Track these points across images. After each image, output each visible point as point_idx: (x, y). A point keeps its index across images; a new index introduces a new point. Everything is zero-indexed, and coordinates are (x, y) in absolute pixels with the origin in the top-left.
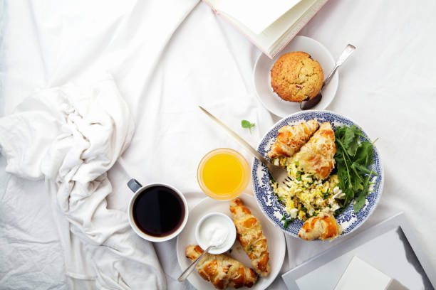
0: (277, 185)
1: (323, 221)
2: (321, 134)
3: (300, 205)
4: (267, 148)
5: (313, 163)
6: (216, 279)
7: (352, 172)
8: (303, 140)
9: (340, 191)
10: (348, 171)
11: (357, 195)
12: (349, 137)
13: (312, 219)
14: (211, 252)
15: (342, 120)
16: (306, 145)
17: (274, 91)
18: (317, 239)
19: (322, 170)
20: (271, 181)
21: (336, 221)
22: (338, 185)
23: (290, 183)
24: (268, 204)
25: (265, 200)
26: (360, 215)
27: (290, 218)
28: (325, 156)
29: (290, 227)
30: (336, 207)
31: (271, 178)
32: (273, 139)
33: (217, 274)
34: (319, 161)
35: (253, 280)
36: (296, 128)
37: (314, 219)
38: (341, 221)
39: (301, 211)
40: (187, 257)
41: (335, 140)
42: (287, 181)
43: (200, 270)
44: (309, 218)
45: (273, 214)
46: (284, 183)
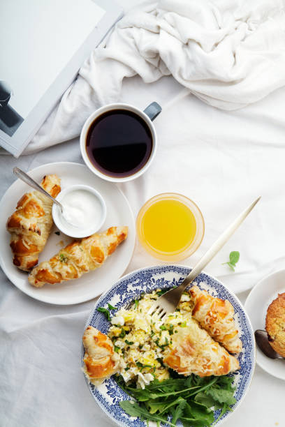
0: (155, 299)
1: (108, 359)
2: (224, 357)
3: (128, 329)
4: (203, 285)
5: (186, 346)
6: (20, 216)
7: (173, 398)
8: (216, 332)
9: (148, 383)
10: (175, 393)
11: (142, 404)
12: (220, 395)
13: (111, 345)
14: (55, 207)
15: (243, 385)
16: (209, 337)
17: (280, 295)
18: (85, 350)
19: (175, 358)
20: (160, 290)
21: (108, 376)
22: (156, 380)
23: (156, 317)
24: (130, 287)
25: (135, 283)
26: (116, 409)
27: (111, 315)
28: (195, 362)
29: (100, 316)
30: (127, 377)
31: (164, 290)
32: (216, 293)
33: (27, 217)
34: (187, 353)
35: (24, 266)
36: (231, 324)
37: (112, 348)
38: (108, 385)
39: (121, 330)
40: (45, 178)
41: (216, 375)
42: (160, 312)
43: (30, 195)
44: (113, 341)
45: (117, 293)
46: (158, 308)
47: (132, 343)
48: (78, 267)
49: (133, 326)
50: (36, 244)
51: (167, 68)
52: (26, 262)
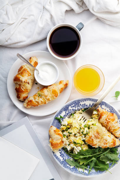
0: (81, 113)
1: (61, 140)
2: (114, 139)
3: (69, 127)
4: (103, 106)
5: (96, 134)
6: (19, 76)
7: (90, 158)
8: (109, 128)
9: (79, 151)
10: (91, 156)
11: (76, 161)
12: (112, 156)
13: (62, 134)
14: (35, 72)
16: (106, 130)
18: (50, 137)
19: (91, 140)
20: (83, 109)
21: (60, 148)
22: (82, 150)
23: (82, 121)
24: (70, 108)
25: (72, 106)
26: (64, 162)
27: (62, 121)
28: (100, 142)
29: (56, 121)
30: (69, 148)
31: (85, 109)
32: (109, 110)
33: (23, 76)
34: (97, 137)
35: (21, 99)
36: (117, 124)
37: (62, 135)
38: (60, 152)
39: (66, 127)
40: (30, 58)
41: (110, 147)
42: (84, 119)
43: (24, 66)
44: (62, 132)
45: (64, 111)
46: (83, 117)
47: (71, 133)
48: (46, 99)
49: (72, 126)
50: (27, 88)
51: (86, 6)
52: (23, 97)
